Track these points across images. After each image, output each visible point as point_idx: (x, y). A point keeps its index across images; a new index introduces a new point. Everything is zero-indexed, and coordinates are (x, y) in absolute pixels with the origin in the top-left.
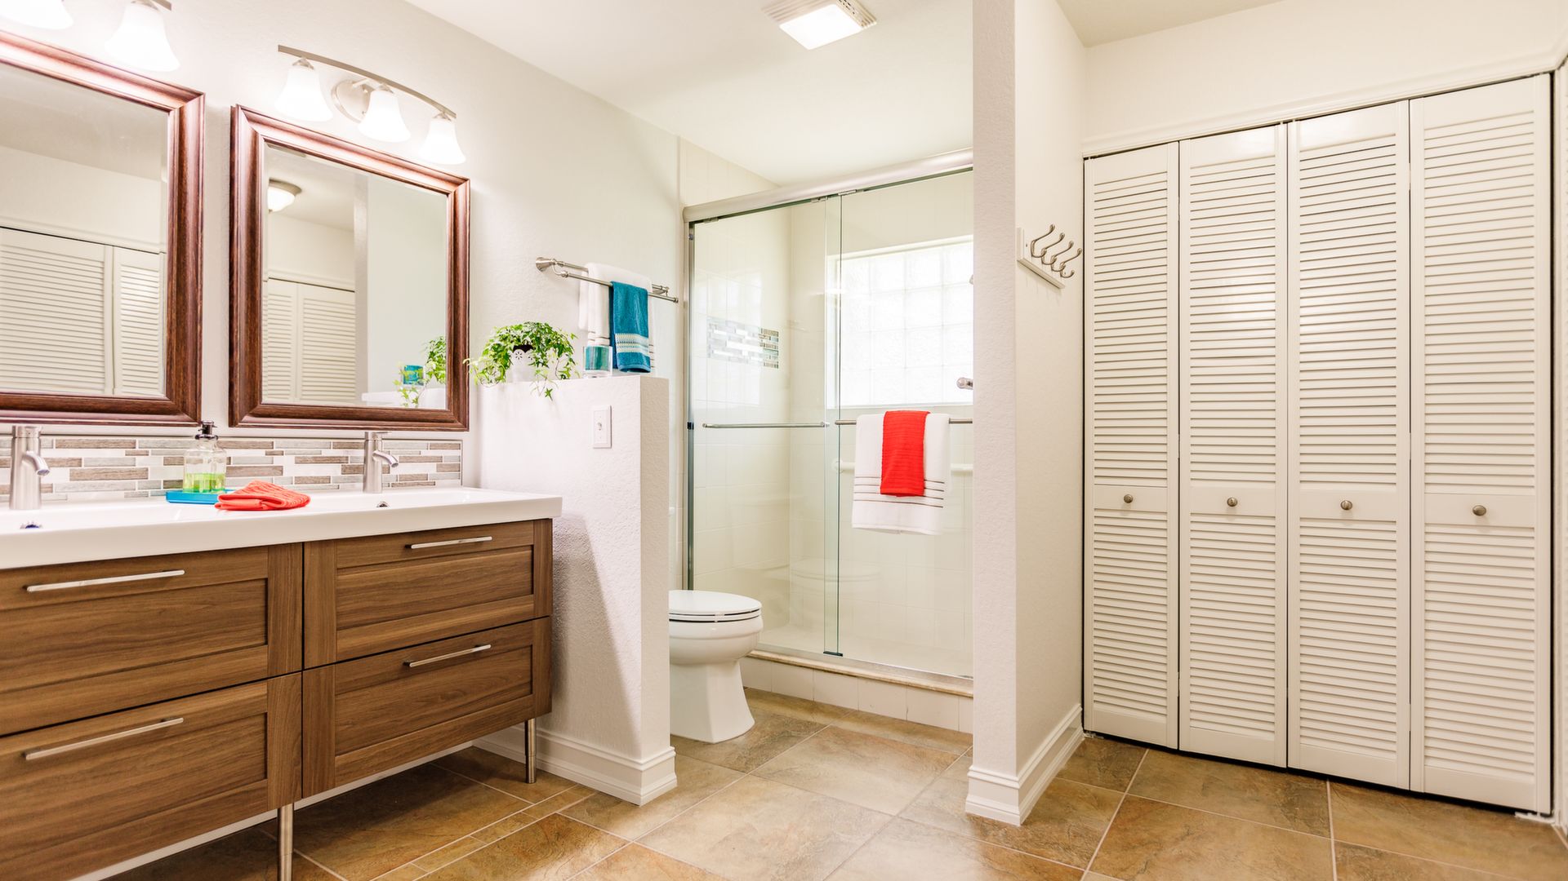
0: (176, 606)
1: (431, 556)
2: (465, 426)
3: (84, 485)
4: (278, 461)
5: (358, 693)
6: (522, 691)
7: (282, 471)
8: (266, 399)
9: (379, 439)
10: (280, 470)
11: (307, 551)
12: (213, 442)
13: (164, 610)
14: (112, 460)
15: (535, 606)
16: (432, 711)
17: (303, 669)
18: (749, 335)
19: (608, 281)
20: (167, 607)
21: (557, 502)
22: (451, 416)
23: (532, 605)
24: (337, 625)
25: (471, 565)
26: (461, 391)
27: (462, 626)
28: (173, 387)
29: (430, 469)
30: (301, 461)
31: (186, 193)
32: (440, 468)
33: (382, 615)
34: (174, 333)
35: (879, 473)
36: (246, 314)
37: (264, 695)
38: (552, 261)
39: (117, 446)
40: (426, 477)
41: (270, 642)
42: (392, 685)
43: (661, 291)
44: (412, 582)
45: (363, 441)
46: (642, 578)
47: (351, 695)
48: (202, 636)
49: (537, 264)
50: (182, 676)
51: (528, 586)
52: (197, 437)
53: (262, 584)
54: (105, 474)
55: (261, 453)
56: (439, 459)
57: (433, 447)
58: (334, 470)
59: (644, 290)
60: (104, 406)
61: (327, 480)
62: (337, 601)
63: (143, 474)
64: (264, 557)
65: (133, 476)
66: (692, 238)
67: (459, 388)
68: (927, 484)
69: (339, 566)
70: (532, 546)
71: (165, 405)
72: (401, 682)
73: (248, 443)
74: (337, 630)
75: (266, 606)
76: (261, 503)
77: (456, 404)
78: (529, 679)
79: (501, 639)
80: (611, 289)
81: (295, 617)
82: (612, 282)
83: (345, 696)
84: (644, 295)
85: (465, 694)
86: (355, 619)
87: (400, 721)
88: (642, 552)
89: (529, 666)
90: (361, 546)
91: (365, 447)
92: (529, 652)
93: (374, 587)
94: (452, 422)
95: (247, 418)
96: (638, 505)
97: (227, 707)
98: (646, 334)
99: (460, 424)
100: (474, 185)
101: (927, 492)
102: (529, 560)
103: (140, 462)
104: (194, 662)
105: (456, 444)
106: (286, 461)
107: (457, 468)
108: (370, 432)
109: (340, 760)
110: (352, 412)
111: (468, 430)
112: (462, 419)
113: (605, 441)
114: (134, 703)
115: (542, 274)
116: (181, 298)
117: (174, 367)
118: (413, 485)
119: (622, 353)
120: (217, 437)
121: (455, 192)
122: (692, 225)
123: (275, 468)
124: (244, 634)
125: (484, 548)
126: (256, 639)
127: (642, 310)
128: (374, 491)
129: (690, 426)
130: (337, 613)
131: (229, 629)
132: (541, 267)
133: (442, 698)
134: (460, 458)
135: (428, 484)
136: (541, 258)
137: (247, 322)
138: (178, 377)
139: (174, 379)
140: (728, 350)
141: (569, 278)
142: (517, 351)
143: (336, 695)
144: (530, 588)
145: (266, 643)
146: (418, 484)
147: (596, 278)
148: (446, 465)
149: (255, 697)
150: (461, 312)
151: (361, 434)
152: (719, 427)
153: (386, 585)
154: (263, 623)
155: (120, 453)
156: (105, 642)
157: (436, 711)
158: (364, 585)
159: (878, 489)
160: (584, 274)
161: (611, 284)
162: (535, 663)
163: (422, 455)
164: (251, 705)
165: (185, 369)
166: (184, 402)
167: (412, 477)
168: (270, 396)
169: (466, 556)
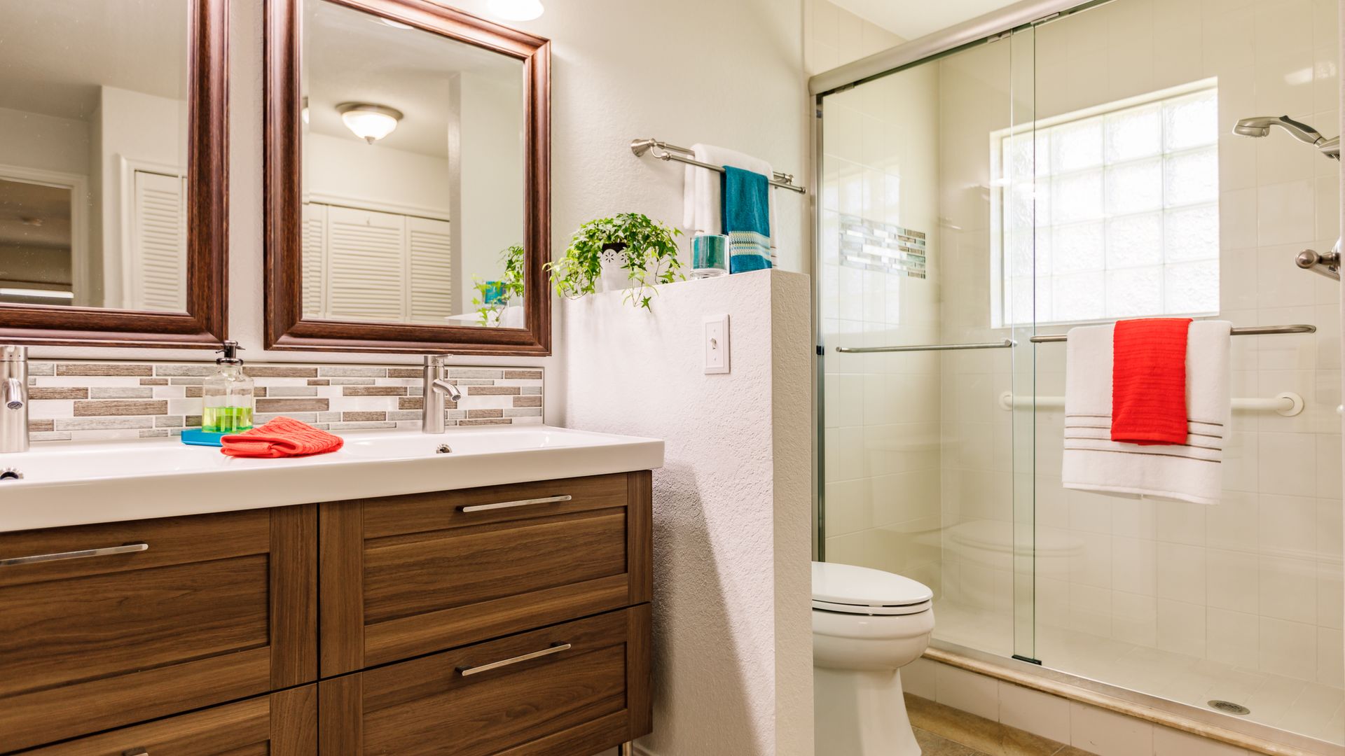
0: (144, 593)
1: (491, 521)
2: (547, 350)
3: (92, 422)
4: (322, 392)
5: (392, 711)
6: (614, 704)
7: (328, 405)
8: (308, 315)
9: (441, 364)
10: (325, 403)
11: (324, 515)
12: (238, 367)
13: (127, 598)
14: (124, 390)
15: (629, 589)
16: (494, 734)
17: (319, 679)
18: (889, 237)
19: (720, 165)
20: (129, 593)
21: (658, 448)
22: (529, 337)
23: (627, 587)
24: (365, 617)
25: (543, 534)
26: (542, 305)
27: (532, 617)
28: (195, 299)
29: (504, 403)
30: (351, 392)
31: (209, 58)
32: (517, 402)
33: (427, 602)
34: (196, 232)
35: (1108, 409)
36: (283, 209)
37: (266, 716)
38: (650, 142)
39: (130, 373)
40: (500, 413)
41: (274, 639)
42: (441, 698)
43: (784, 181)
44: (467, 558)
45: (422, 368)
46: (776, 560)
47: (385, 713)
48: (179, 634)
49: (633, 148)
50: (152, 690)
51: (621, 562)
52: (219, 362)
53: (263, 560)
54: (116, 408)
55: (302, 382)
56: (516, 391)
57: (509, 376)
58: (389, 404)
59: (763, 176)
60: (112, 323)
61: (381, 416)
62: (365, 584)
63: (161, 408)
64: (264, 524)
65: (150, 410)
66: (820, 115)
67: (539, 302)
68: (1193, 427)
69: (368, 535)
70: (626, 508)
71: (185, 321)
72: (453, 695)
73: (287, 369)
74: (366, 623)
75: (268, 592)
76: (270, 448)
77: (536, 322)
78: (621, 689)
79: (586, 634)
80: (723, 176)
81: (307, 607)
82: (724, 167)
83: (379, 714)
84: (763, 183)
85: (538, 709)
86: (389, 609)
87: (452, 747)
88: (775, 522)
89: (623, 669)
90: (396, 508)
91: (425, 376)
92: (623, 651)
93: (414, 564)
94: (531, 344)
95: (284, 338)
96: (769, 454)
97: (213, 734)
98: (766, 233)
99: (540, 347)
100: (556, 48)
101: (1193, 439)
102: (621, 527)
103: (158, 393)
104: (169, 670)
105: (537, 372)
106: (333, 393)
107: (538, 402)
108: (430, 356)
110: (411, 331)
111: (550, 354)
112: (543, 341)
113: (721, 365)
114: (82, 730)
115: (639, 160)
116: (205, 189)
117: (196, 274)
118: (485, 423)
119: (738, 256)
120: (242, 362)
121: (533, 57)
122: (819, 99)
123: (320, 401)
124: (237, 630)
125: (561, 510)
126: (255, 638)
127: (761, 202)
128: (434, 431)
129: (820, 351)
130: (365, 600)
131: (216, 624)
132: (639, 152)
133: (508, 715)
134: (541, 390)
135: (503, 422)
136: (637, 141)
137: (283, 219)
138: (201, 287)
139: (196, 290)
140: (865, 256)
141: (670, 161)
142: (607, 252)
143: (364, 714)
144: (623, 564)
145: (268, 643)
146: (491, 422)
147: (705, 161)
148: (525, 398)
149: (253, 719)
150: (541, 206)
151: (419, 359)
152: (858, 351)
153: (432, 561)
154: (265, 615)
155: (133, 382)
156: (42, 644)
157: (500, 732)
158: (402, 561)
159: (1108, 434)
160: (689, 157)
161: (724, 169)
162: (629, 665)
163: (496, 385)
164: (249, 729)
165: (210, 278)
166: (208, 319)
167: (484, 414)
168: (312, 311)
169: (538, 521)
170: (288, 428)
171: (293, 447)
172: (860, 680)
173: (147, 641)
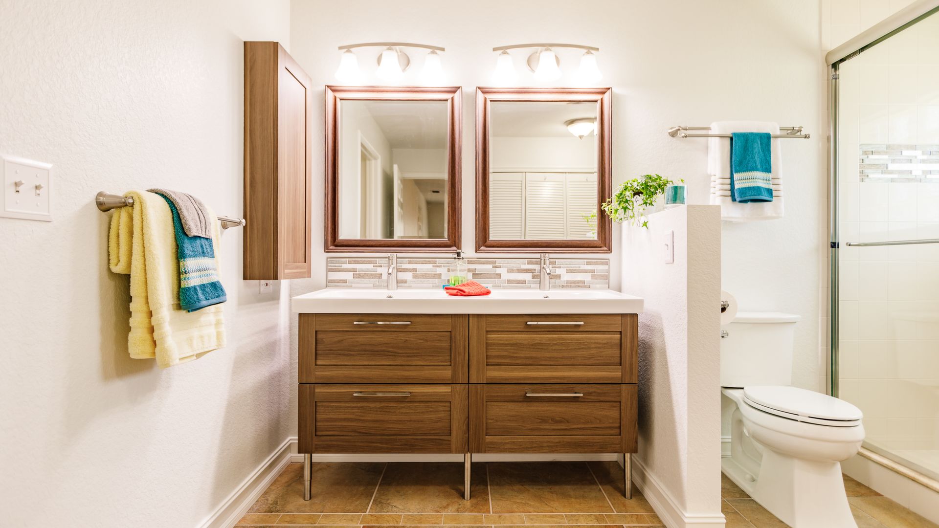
0: (412, 339)
2: (610, 250)
3: (418, 281)
4: (498, 271)
5: (501, 404)
6: (613, 432)
7: (501, 276)
8: (491, 238)
9: (547, 258)
10: (499, 275)
11: (471, 319)
12: (461, 260)
13: (407, 340)
14: (428, 269)
15: (622, 374)
16: (544, 427)
17: (469, 383)
18: (923, 153)
19: (729, 133)
20: (407, 339)
21: (641, 302)
22: (599, 243)
23: (621, 373)
24: (487, 362)
25: (571, 339)
26: (607, 227)
27: (564, 378)
28: (450, 234)
29: (587, 277)
30: (511, 271)
31: (455, 138)
32: (593, 277)
33: (514, 361)
34: (450, 208)
36: (482, 195)
37: (449, 392)
38: (677, 128)
39: (430, 263)
40: (584, 282)
41: (452, 364)
42: (520, 404)
43: (793, 132)
44: (532, 345)
45: (539, 260)
47: (495, 404)
48: (421, 356)
49: (669, 133)
51: (618, 360)
52: (455, 258)
53: (449, 334)
54: (426, 276)
55: (490, 266)
56: (593, 271)
57: (588, 264)
58: (528, 277)
59: (766, 134)
60: (424, 244)
61: (524, 282)
62: (487, 349)
63: (439, 276)
64: (449, 320)
65: (436, 277)
66: (836, 78)
67: (605, 225)
69: (488, 329)
70: (621, 332)
71: (447, 243)
72: (525, 404)
73: (486, 261)
74: (487, 365)
75: (451, 346)
76: (457, 292)
77: (603, 236)
78: (618, 425)
79: (595, 392)
80: (732, 139)
81: (465, 354)
82: (732, 134)
83: (493, 403)
84: (766, 139)
85: (568, 422)
86: (497, 361)
87: (525, 427)
89: (619, 416)
90: (499, 319)
91: (540, 264)
92: (619, 406)
93: (508, 344)
94: (601, 247)
95: (483, 248)
97: (432, 394)
98: (768, 169)
99: (605, 249)
100: (615, 90)
102: (619, 342)
103: (439, 271)
104: (418, 368)
105: (605, 262)
106: (503, 271)
107: (606, 277)
108: (542, 254)
109: (488, 439)
110: (537, 243)
111: (611, 252)
112: (607, 245)
113: (670, 259)
114: (394, 381)
115: (674, 139)
116: (453, 190)
117: (450, 224)
118: (575, 287)
119: (739, 189)
120: (463, 258)
121: (602, 99)
122: (835, 66)
123: (497, 274)
124: (440, 358)
125: (581, 329)
126: (446, 362)
127: (763, 151)
128: (544, 289)
129: (834, 245)
130: (487, 356)
131: (434, 354)
132: (673, 134)
133: (552, 420)
134: (608, 271)
135: (585, 287)
136: (672, 128)
137: (482, 198)
138: (452, 229)
139: (450, 230)
140: (892, 172)
141: (687, 138)
142: (635, 196)
143: (486, 402)
144: (619, 361)
145: (451, 365)
146: (579, 286)
147: (717, 133)
148: (598, 275)
149: (446, 392)
150: (607, 176)
151: (538, 255)
153: (516, 344)
154: (450, 354)
155: (430, 266)
156: (384, 351)
157: (549, 427)
158: (502, 342)
160: (710, 133)
161: (731, 136)
162: (622, 414)
163: (581, 268)
164: (445, 395)
165: (455, 225)
166: (455, 241)
167: (574, 282)
168: (493, 236)
169: (569, 333)
170: (471, 285)
171: (464, 292)
172: (796, 463)
173: (412, 356)
